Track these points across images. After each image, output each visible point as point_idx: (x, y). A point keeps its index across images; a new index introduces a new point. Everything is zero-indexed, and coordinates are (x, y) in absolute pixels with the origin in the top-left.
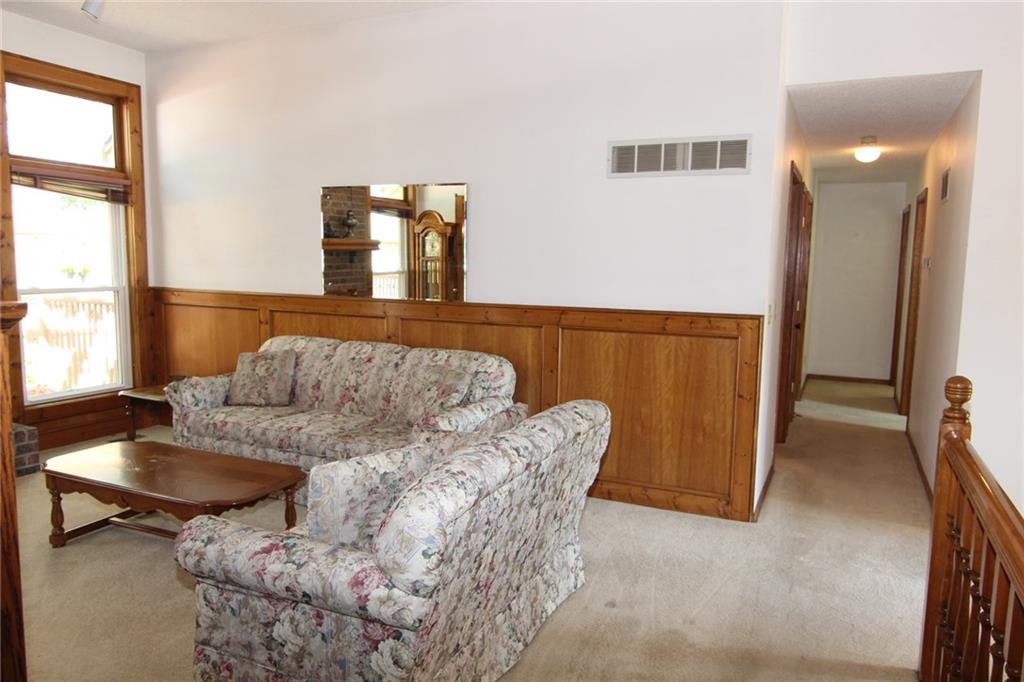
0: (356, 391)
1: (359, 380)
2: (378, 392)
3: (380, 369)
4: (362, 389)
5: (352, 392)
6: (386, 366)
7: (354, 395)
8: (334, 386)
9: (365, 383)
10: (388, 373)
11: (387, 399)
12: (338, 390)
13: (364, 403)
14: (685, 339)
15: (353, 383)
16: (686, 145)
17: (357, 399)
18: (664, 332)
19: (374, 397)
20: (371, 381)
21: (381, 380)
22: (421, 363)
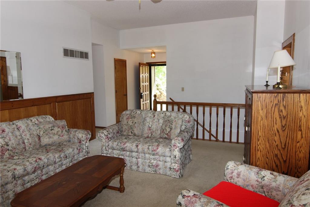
0: (8, 145)
1: (6, 140)
2: (19, 142)
3: (12, 133)
4: (10, 143)
5: (6, 147)
6: (14, 130)
7: (8, 147)
9: (10, 140)
10: (18, 133)
11: (24, 143)
13: (14, 149)
14: (82, 100)
15: (3, 143)
17: (10, 148)
19: (19, 144)
20: (12, 139)
21: (16, 137)
22: (28, 125)
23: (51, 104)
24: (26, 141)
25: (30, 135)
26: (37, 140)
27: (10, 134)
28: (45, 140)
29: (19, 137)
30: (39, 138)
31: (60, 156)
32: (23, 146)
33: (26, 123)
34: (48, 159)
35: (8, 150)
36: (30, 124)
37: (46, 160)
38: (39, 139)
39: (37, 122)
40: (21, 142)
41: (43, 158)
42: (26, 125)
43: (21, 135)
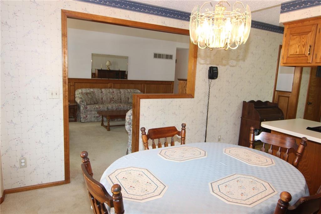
1: (113, 96)
3: (117, 94)
4: (115, 98)
7: (113, 99)
8: (107, 98)
9: (115, 96)
11: (121, 100)
12: (108, 99)
13: (116, 101)
14: (164, 85)
15: (112, 97)
16: (164, 55)
18: (162, 84)
19: (118, 99)
20: (116, 96)
21: (118, 96)
22: (125, 92)
23: (142, 84)
24: (122, 99)
25: (125, 97)
26: (127, 100)
27: (116, 94)
28: (130, 101)
29: (119, 96)
30: (128, 98)
31: (130, 107)
32: (120, 100)
33: (125, 91)
34: (124, 107)
35: (113, 100)
36: (126, 91)
37: (122, 107)
38: (128, 100)
39: (130, 92)
40: (119, 99)
41: (121, 105)
42: (124, 92)
43: (120, 96)
